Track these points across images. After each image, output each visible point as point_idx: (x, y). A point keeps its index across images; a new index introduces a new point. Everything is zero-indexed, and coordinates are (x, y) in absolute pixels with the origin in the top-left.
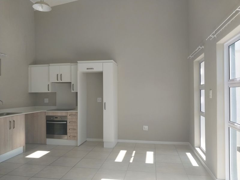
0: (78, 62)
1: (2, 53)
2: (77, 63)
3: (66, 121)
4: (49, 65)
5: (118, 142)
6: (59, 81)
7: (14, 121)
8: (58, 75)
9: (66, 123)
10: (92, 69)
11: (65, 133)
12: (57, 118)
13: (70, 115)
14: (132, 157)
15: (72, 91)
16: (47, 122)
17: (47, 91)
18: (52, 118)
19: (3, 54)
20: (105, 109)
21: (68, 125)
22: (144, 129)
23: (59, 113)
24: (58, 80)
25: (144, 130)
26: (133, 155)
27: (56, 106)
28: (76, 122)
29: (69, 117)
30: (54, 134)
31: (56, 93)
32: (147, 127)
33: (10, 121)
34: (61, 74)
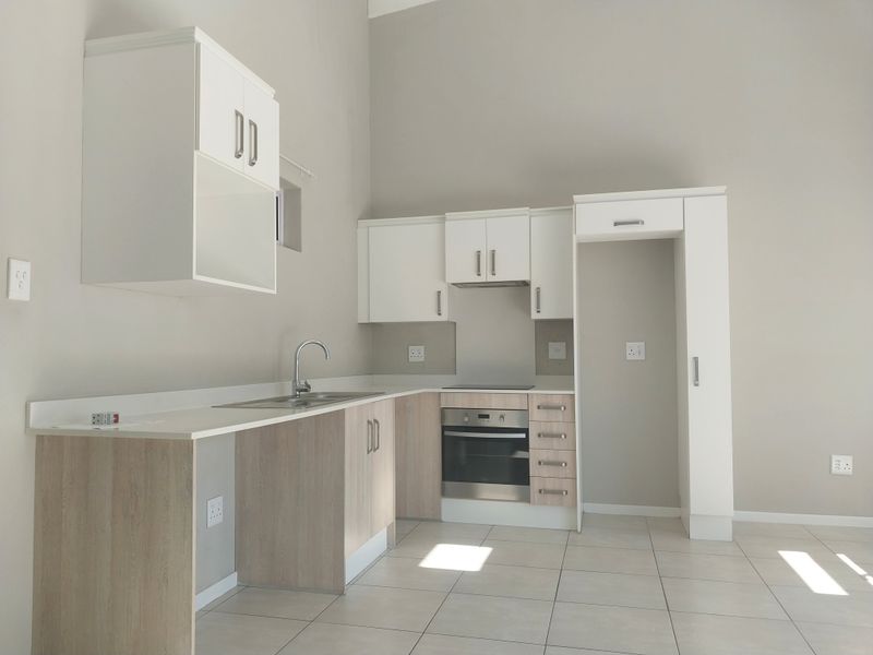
0: (576, 197)
3: (526, 431)
4: (445, 219)
6: (486, 277)
8: (479, 252)
9: (523, 436)
10: (637, 223)
12: (487, 416)
13: (539, 407)
16: (448, 433)
18: (467, 419)
20: (696, 384)
21: (532, 446)
22: (834, 466)
23: (495, 400)
24: (480, 275)
25: (834, 470)
26: (858, 569)
27: (456, 373)
31: (455, 323)
32: (849, 460)
33: (368, 422)
34: (493, 251)
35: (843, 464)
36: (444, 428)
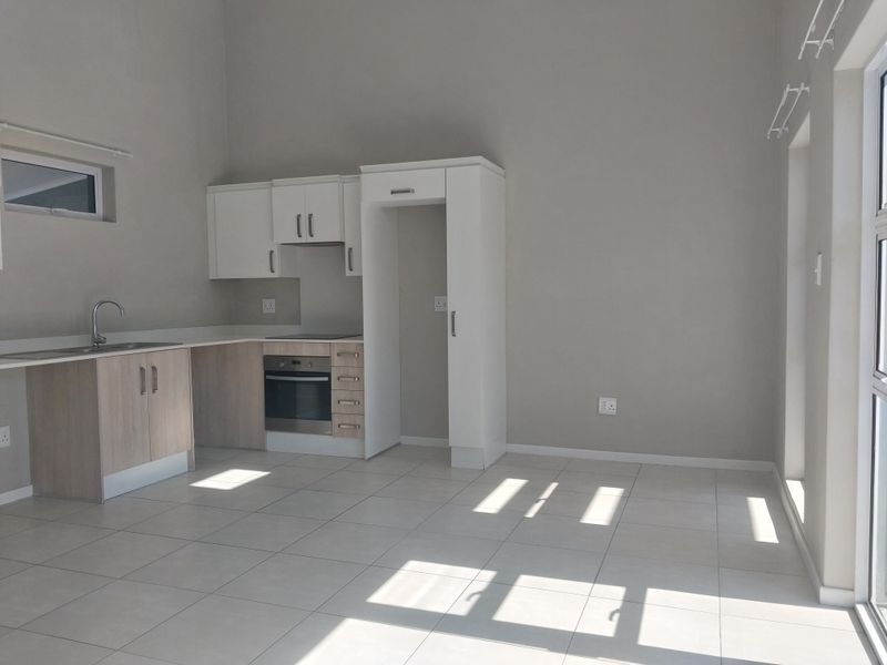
0: (362, 167)
1: (116, 149)
2: (360, 172)
3: (329, 375)
4: (272, 185)
5: (506, 453)
6: (306, 238)
7: (154, 368)
8: (299, 216)
9: (326, 379)
10: (408, 191)
11: (326, 414)
12: (299, 363)
13: (338, 355)
14: (537, 502)
15: (348, 273)
16: (268, 377)
17: (268, 274)
18: (282, 365)
19: (119, 153)
20: (454, 335)
21: (333, 387)
22: (600, 407)
23: (307, 349)
24: (300, 236)
25: (601, 410)
26: (546, 495)
27: (300, 324)
28: (360, 379)
29: (336, 361)
30: (296, 418)
31: (298, 279)
32: (614, 402)
33: (142, 369)
34: (310, 215)
35: (608, 405)
36: (267, 373)
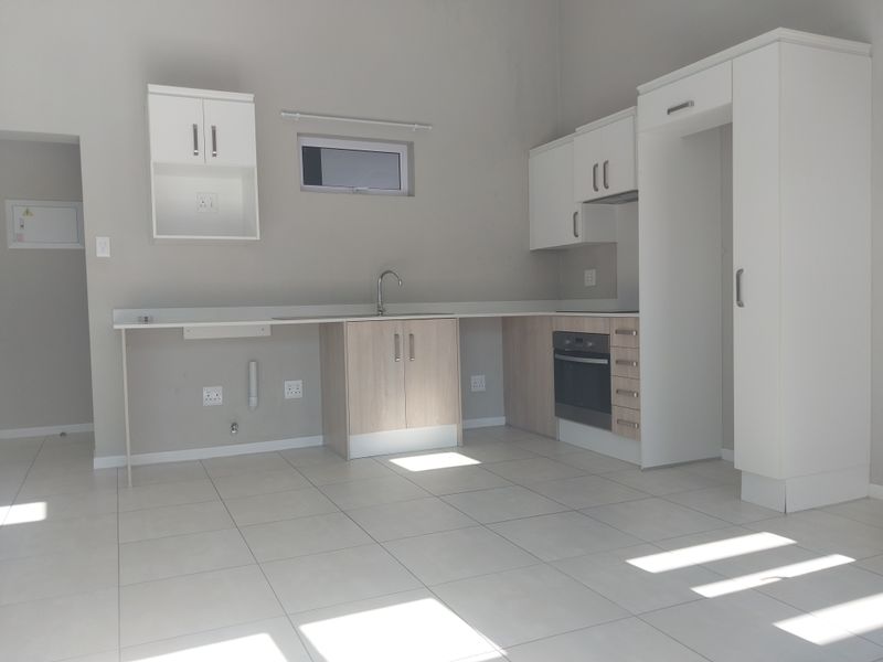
0: (639, 88)
1: (414, 124)
2: (638, 94)
3: (607, 357)
4: (576, 135)
5: (867, 497)
8: (595, 166)
9: (606, 362)
12: (582, 340)
13: (617, 332)
16: (558, 356)
17: (569, 240)
18: (568, 342)
19: (417, 126)
20: (741, 305)
21: (613, 373)
23: (588, 325)
24: (596, 191)
27: (616, 298)
28: (637, 364)
29: (615, 340)
31: (615, 243)
33: (397, 336)
34: (606, 163)
36: (555, 351)
